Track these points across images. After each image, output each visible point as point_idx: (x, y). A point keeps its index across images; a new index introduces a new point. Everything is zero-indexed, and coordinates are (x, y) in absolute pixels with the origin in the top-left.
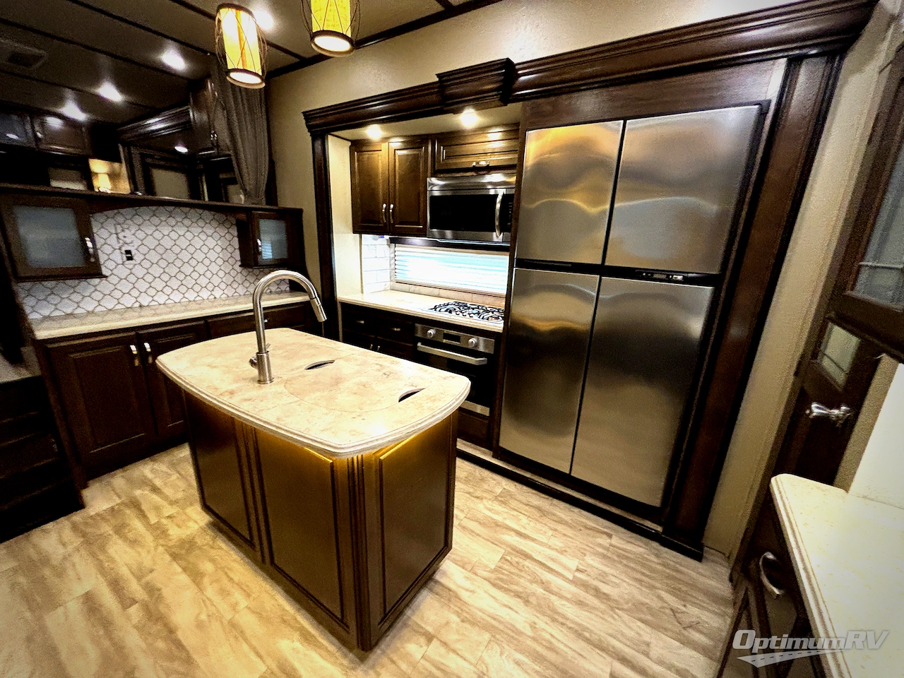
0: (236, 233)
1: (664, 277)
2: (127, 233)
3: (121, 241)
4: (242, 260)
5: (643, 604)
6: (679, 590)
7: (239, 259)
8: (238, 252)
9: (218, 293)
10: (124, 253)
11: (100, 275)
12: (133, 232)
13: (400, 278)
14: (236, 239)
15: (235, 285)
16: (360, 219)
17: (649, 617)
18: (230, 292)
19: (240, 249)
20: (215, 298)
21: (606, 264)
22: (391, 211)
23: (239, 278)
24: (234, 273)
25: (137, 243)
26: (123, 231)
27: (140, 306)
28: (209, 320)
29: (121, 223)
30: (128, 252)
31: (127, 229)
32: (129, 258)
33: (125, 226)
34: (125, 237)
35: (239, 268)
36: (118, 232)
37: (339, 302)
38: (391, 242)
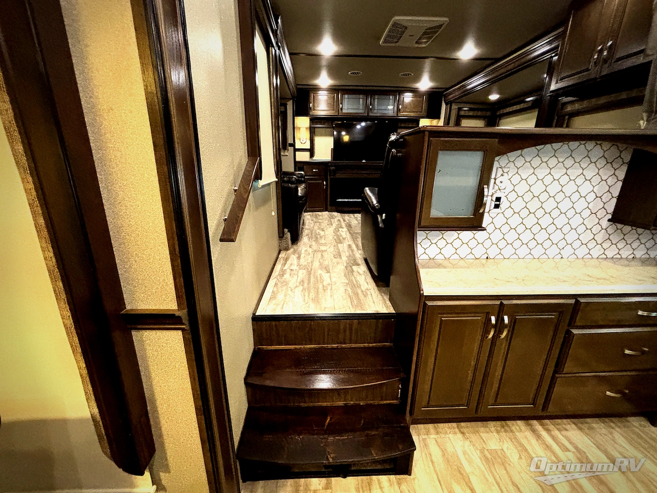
2: (505, 178)
3: (496, 188)
10: (494, 199)
11: (480, 228)
12: (510, 176)
20: (562, 258)
23: (601, 236)
25: (510, 188)
26: (502, 175)
27: (487, 258)
28: (582, 300)
29: (503, 166)
30: (498, 199)
31: (507, 173)
32: (497, 206)
33: (506, 170)
34: (501, 182)
35: (605, 223)
36: (497, 177)
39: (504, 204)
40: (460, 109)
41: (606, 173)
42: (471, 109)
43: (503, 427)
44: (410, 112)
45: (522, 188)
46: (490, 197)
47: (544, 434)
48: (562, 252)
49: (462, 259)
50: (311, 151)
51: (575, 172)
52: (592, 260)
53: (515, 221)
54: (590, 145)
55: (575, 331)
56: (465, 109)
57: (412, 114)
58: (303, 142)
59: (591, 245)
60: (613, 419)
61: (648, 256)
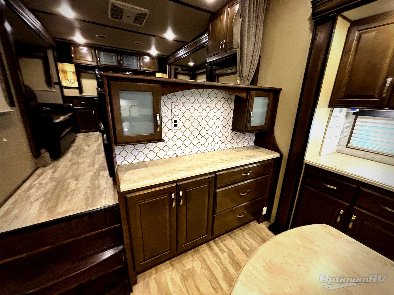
0: (233, 107)
2: (177, 109)
3: (173, 114)
4: (233, 126)
8: (231, 120)
10: (173, 122)
11: (161, 140)
12: (180, 108)
14: (233, 111)
18: (223, 146)
19: (234, 118)
23: (229, 138)
24: (227, 134)
25: (181, 115)
26: (175, 107)
27: (176, 156)
28: (218, 174)
29: (175, 101)
30: (175, 121)
31: (177, 106)
32: (176, 126)
33: (176, 104)
34: (175, 111)
35: (230, 131)
36: (172, 108)
37: (305, 163)
38: (354, 114)
39: (180, 124)
40: (176, 69)
41: (226, 106)
42: (183, 70)
43: (195, 252)
44: (149, 68)
45: (188, 115)
46: (171, 120)
47: (215, 247)
48: (214, 147)
49: (162, 159)
50: (80, 88)
51: (212, 105)
52: (228, 150)
53: (187, 133)
54: (216, 91)
55: (217, 191)
56: (180, 69)
57: (150, 69)
58: (72, 82)
59: (226, 143)
60: (245, 226)
61: (249, 145)
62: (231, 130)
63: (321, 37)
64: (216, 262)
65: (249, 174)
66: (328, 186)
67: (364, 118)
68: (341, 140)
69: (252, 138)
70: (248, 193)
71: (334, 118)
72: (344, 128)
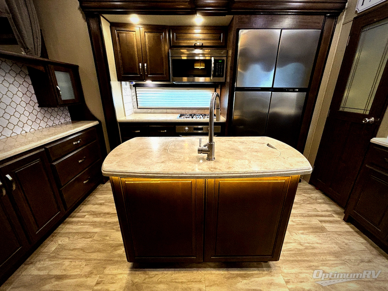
0: (30, 82)
1: (292, 90)
4: (39, 102)
5: (304, 199)
6: (305, 192)
7: (37, 101)
8: (34, 96)
9: (27, 128)
13: (140, 106)
14: (31, 87)
15: (38, 121)
16: (122, 72)
17: (308, 202)
18: (35, 126)
19: (36, 93)
20: (26, 132)
21: (274, 87)
22: (146, 68)
23: (40, 116)
24: (35, 112)
28: (48, 147)
37: (119, 122)
38: (134, 86)
41: (20, 80)
47: (74, 219)
61: (66, 122)
62: (39, 107)
63: (94, 26)
64: (82, 225)
65: (79, 142)
66: (136, 132)
67: (139, 88)
68: (134, 105)
69: (66, 114)
70: (85, 159)
71: (124, 89)
72: (132, 96)
